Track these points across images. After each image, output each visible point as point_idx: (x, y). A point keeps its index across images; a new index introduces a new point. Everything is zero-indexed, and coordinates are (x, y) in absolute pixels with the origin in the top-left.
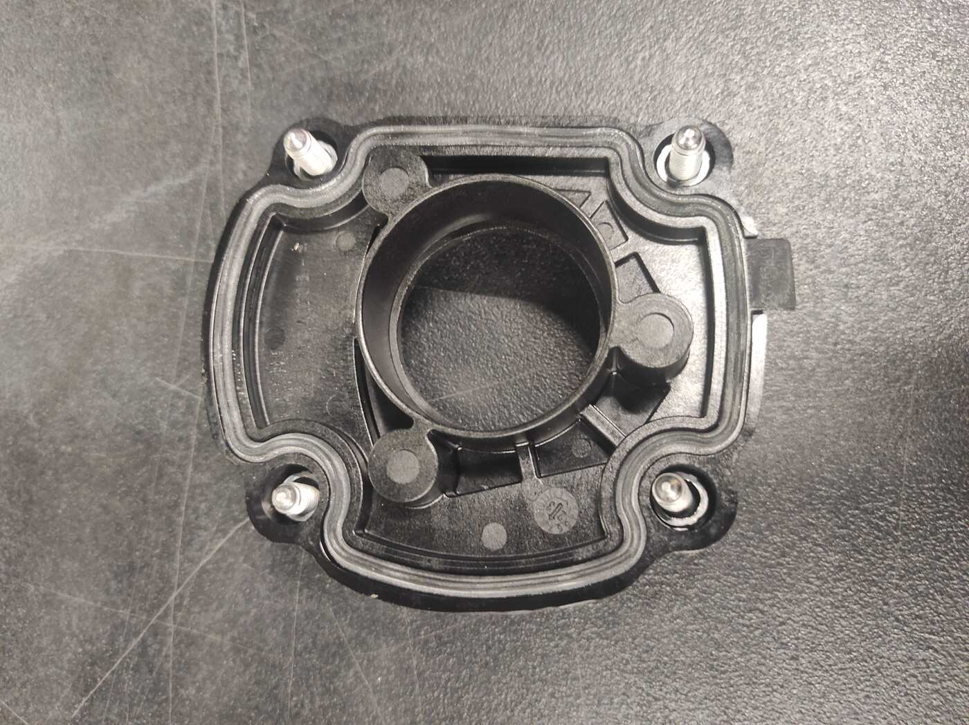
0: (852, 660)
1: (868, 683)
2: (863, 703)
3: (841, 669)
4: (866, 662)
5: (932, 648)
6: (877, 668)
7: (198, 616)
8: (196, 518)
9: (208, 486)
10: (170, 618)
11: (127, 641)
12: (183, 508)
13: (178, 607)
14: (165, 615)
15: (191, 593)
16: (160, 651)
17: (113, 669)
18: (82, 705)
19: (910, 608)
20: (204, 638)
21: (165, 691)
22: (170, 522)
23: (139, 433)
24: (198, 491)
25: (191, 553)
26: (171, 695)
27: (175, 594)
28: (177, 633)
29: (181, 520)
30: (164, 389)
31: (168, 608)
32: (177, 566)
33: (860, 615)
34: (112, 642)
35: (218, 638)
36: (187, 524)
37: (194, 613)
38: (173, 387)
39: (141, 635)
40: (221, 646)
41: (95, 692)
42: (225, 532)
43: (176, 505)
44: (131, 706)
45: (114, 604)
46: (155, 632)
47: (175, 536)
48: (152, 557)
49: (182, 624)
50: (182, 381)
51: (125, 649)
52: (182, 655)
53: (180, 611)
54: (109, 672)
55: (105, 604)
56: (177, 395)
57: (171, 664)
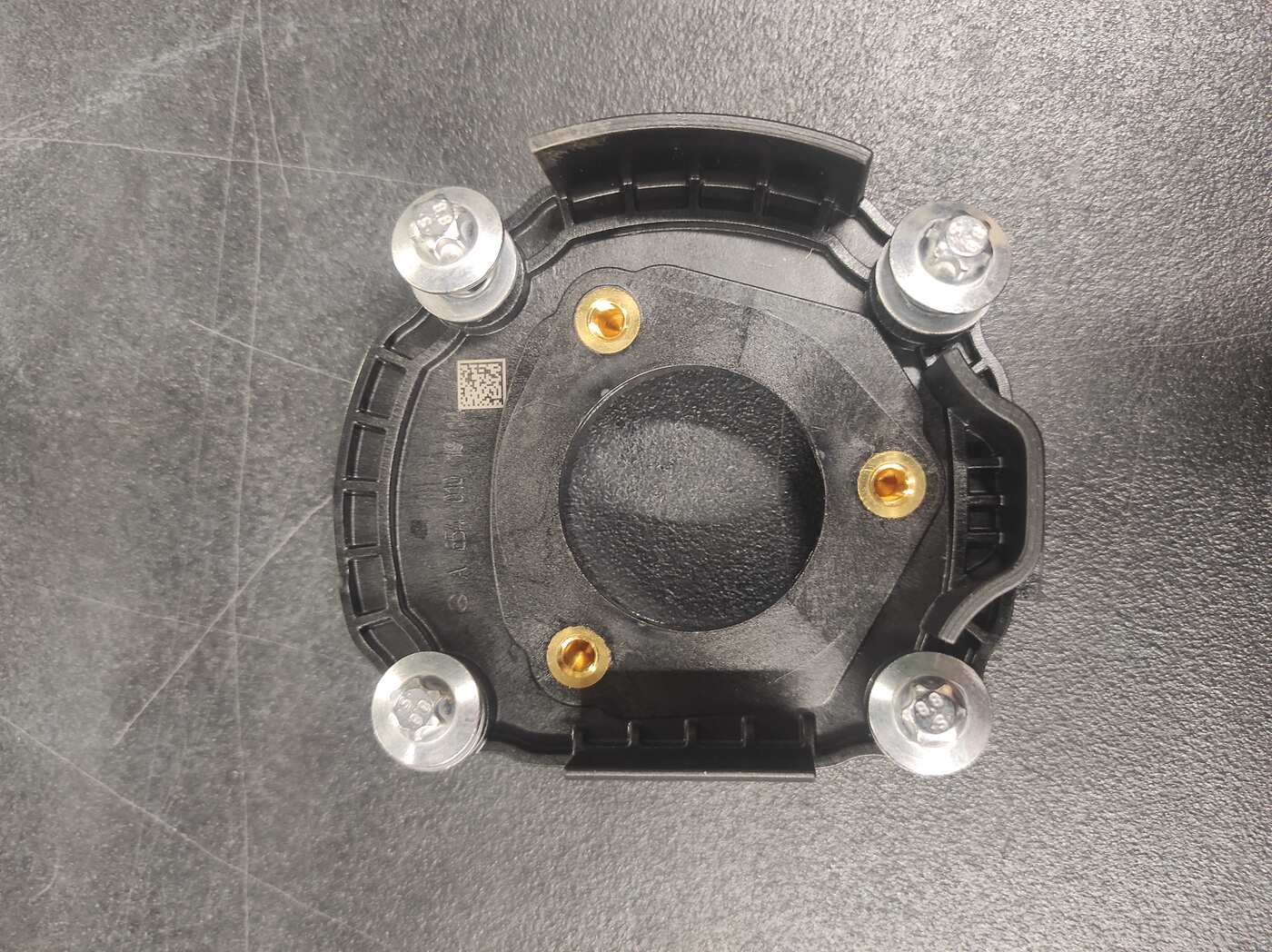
0: (1064, 660)
1: (1079, 685)
2: (1072, 707)
3: (1050, 670)
4: (1080, 661)
5: (1154, 645)
6: (1092, 669)
7: (267, 621)
8: (258, 502)
9: (271, 460)
10: (232, 625)
11: (177, 654)
12: (239, 489)
13: (241, 611)
14: (224, 623)
15: (257, 594)
16: (220, 665)
17: (162, 687)
18: (126, 730)
19: (1134, 601)
20: (276, 647)
21: (230, 712)
22: (223, 506)
23: (172, 392)
24: (258, 467)
25: (253, 546)
26: (239, 717)
27: (237, 594)
28: (242, 642)
29: (238, 504)
30: (202, 334)
31: (228, 612)
32: (236, 560)
33: (1075, 609)
34: (157, 654)
35: (296, 647)
36: (246, 508)
37: (262, 618)
38: (214, 332)
39: (196, 647)
40: (300, 656)
41: (141, 716)
42: (296, 518)
43: (230, 484)
44: (189, 731)
45: (155, 609)
46: (213, 641)
47: (230, 524)
48: (202, 550)
49: (247, 632)
50: (226, 325)
51: (174, 664)
52: (249, 669)
53: (243, 616)
54: (157, 692)
55: (144, 609)
56: (220, 342)
57: (236, 680)
